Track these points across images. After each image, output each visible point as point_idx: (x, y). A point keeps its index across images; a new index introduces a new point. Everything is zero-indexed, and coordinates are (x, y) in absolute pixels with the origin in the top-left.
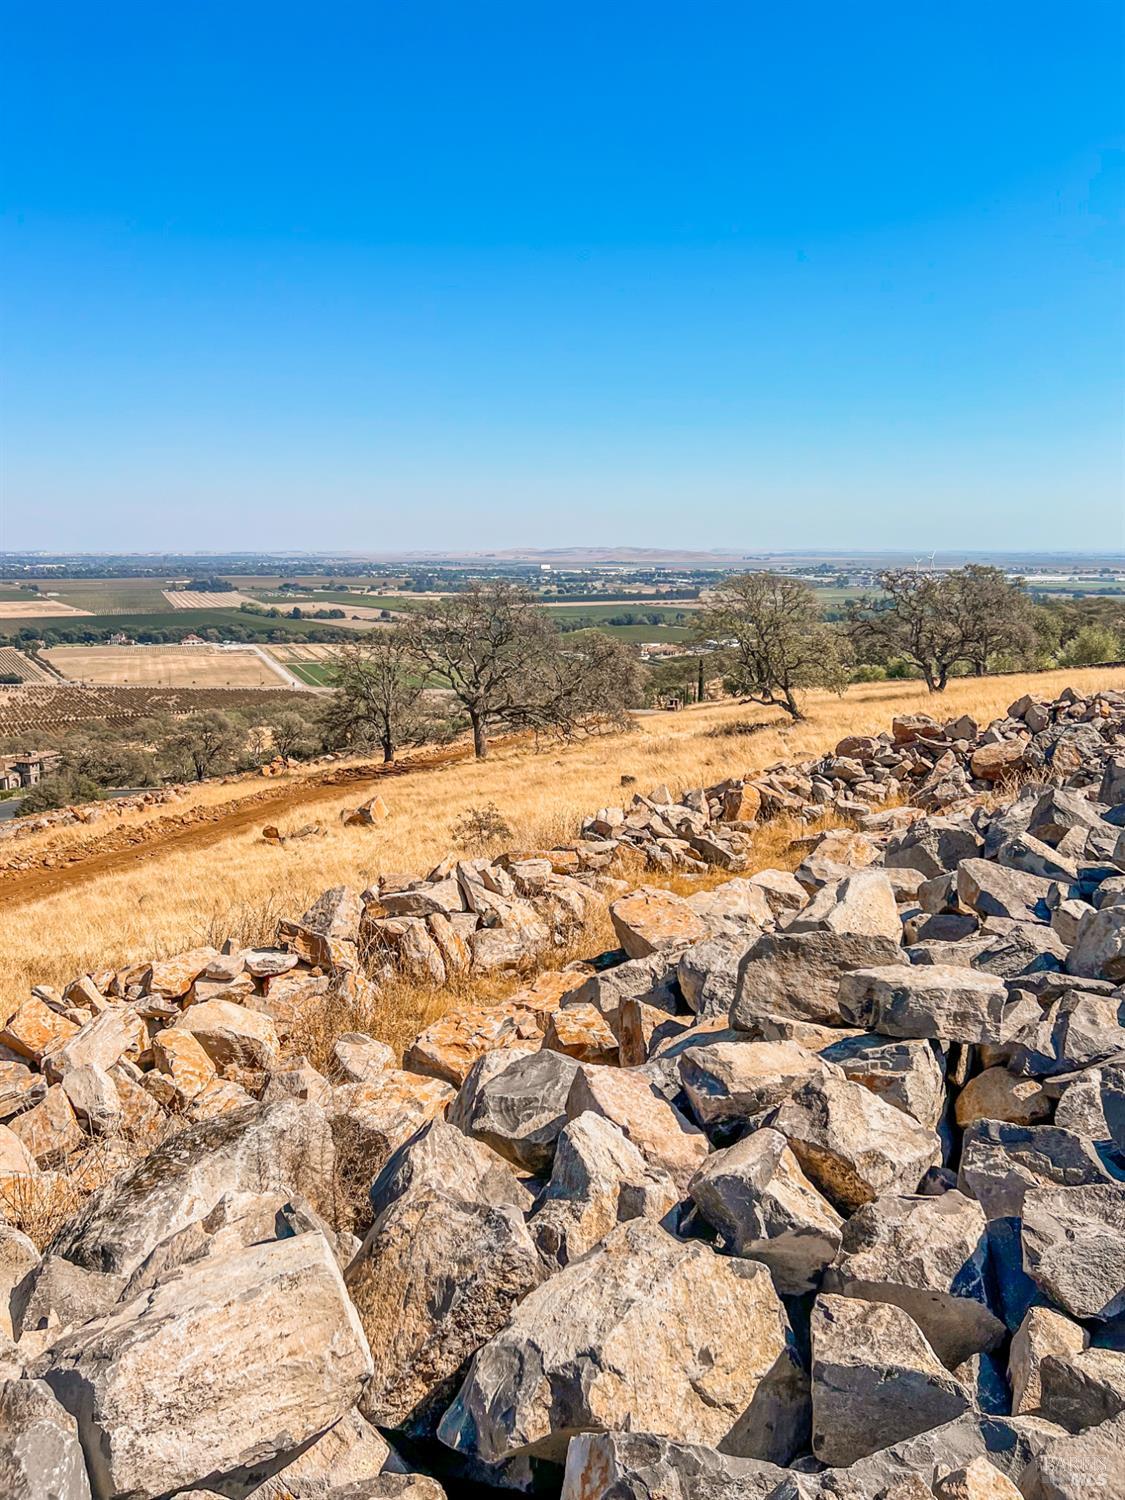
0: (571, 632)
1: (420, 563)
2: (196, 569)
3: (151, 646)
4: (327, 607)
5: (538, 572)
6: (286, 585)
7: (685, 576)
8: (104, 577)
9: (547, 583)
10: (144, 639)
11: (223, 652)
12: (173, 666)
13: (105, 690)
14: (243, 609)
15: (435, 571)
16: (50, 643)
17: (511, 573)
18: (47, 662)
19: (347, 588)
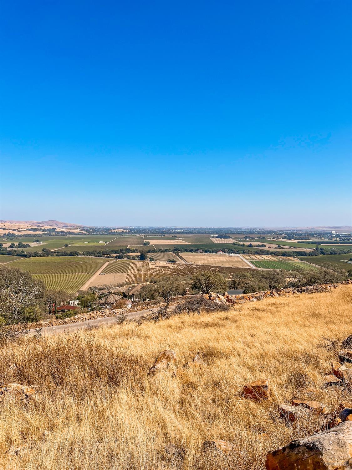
0: (347, 254)
1: (288, 230)
2: (219, 232)
3: (209, 254)
4: (260, 244)
5: (331, 234)
6: (246, 237)
8: (194, 234)
9: (335, 237)
10: (207, 251)
11: (230, 256)
12: (216, 260)
13: (198, 265)
14: (234, 244)
15: (294, 233)
16: (182, 252)
17: (321, 234)
18: (181, 257)
19: (265, 238)
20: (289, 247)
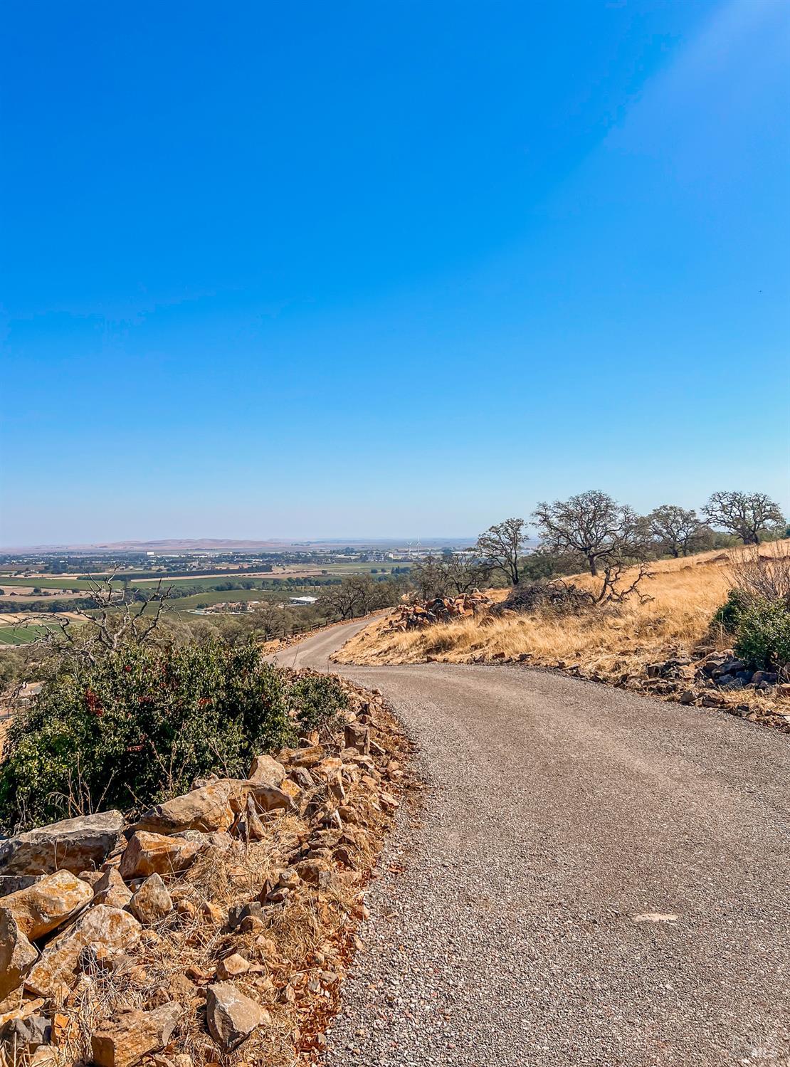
0: (188, 597)
1: (49, 554)
5: (147, 558)
7: (256, 557)
9: (156, 564)
15: (64, 559)
17: (126, 559)
20: (61, 591)
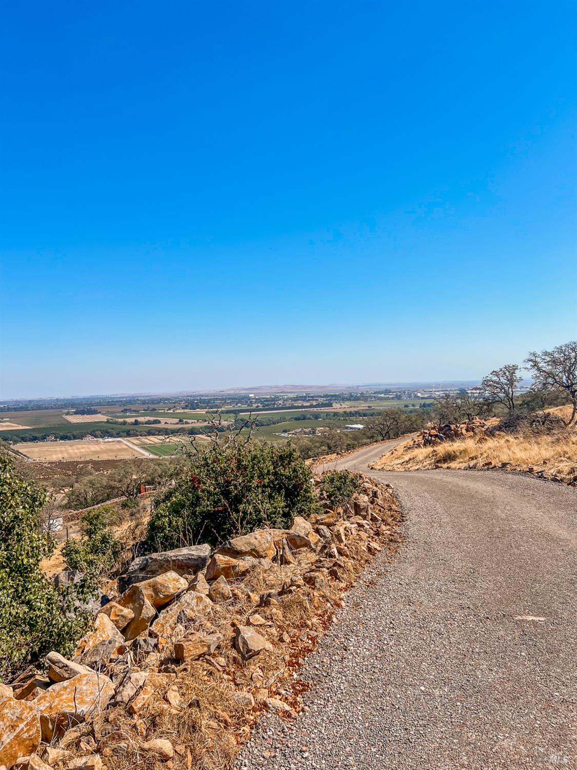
0: (277, 425)
1: (188, 396)
2: (75, 404)
3: (67, 441)
4: (152, 419)
5: (249, 398)
6: (125, 410)
7: (321, 397)
8: (30, 410)
9: (255, 402)
10: (64, 438)
11: (105, 442)
12: (82, 450)
13: (53, 463)
14: (108, 422)
15: (197, 400)
16: (15, 442)
17: (236, 399)
18: (18, 451)
19: (156, 410)
20: (196, 421)
